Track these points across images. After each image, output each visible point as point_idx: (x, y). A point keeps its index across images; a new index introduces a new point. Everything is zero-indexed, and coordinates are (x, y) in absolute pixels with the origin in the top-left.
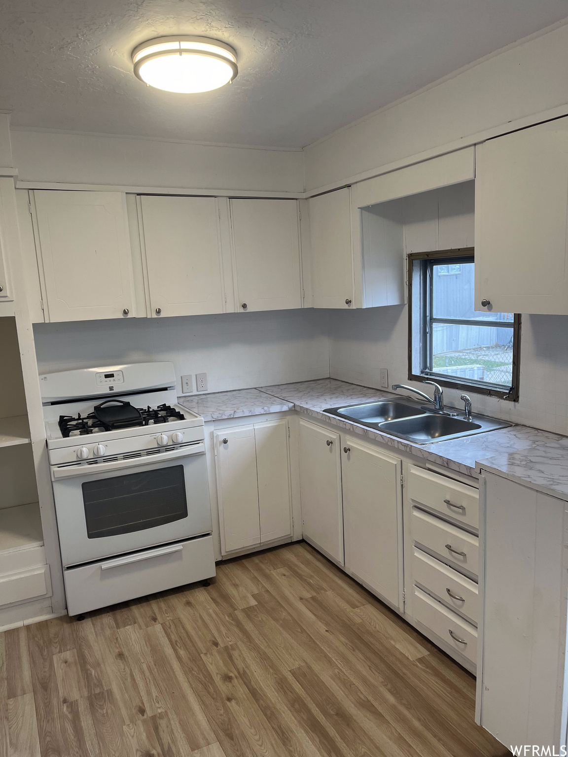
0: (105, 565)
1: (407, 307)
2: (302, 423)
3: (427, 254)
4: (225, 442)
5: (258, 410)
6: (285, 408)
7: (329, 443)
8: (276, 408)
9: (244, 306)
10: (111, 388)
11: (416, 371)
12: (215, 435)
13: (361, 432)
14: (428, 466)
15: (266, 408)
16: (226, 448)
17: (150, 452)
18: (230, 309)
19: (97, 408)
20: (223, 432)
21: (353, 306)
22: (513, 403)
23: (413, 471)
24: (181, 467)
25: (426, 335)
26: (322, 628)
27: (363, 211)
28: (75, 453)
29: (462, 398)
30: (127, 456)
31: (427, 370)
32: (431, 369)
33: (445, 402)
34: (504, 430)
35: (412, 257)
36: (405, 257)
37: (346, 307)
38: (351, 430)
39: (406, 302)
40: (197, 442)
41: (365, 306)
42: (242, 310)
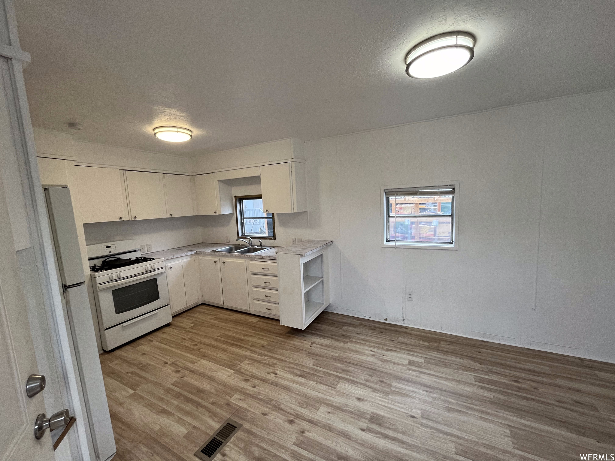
0: (125, 324)
1: (235, 214)
2: (200, 257)
3: (242, 196)
4: (171, 268)
5: (183, 255)
6: (193, 253)
7: (215, 262)
8: (190, 253)
9: (171, 215)
10: (110, 252)
11: (240, 235)
12: (166, 266)
13: (229, 255)
14: (256, 260)
15: (186, 253)
16: (171, 270)
17: (142, 274)
18: (165, 216)
19: (104, 262)
20: (169, 264)
21: (217, 214)
22: (274, 241)
23: (251, 263)
24: (156, 279)
25: (242, 223)
26: (223, 324)
27: (220, 182)
28: (109, 278)
29: (259, 241)
30: (132, 277)
31: (244, 235)
32: (245, 234)
33: (253, 243)
34: (273, 248)
35: (236, 197)
36: (233, 197)
37: (214, 214)
38: (225, 255)
39: (235, 212)
40: (162, 268)
41: (223, 213)
42: (170, 217)
